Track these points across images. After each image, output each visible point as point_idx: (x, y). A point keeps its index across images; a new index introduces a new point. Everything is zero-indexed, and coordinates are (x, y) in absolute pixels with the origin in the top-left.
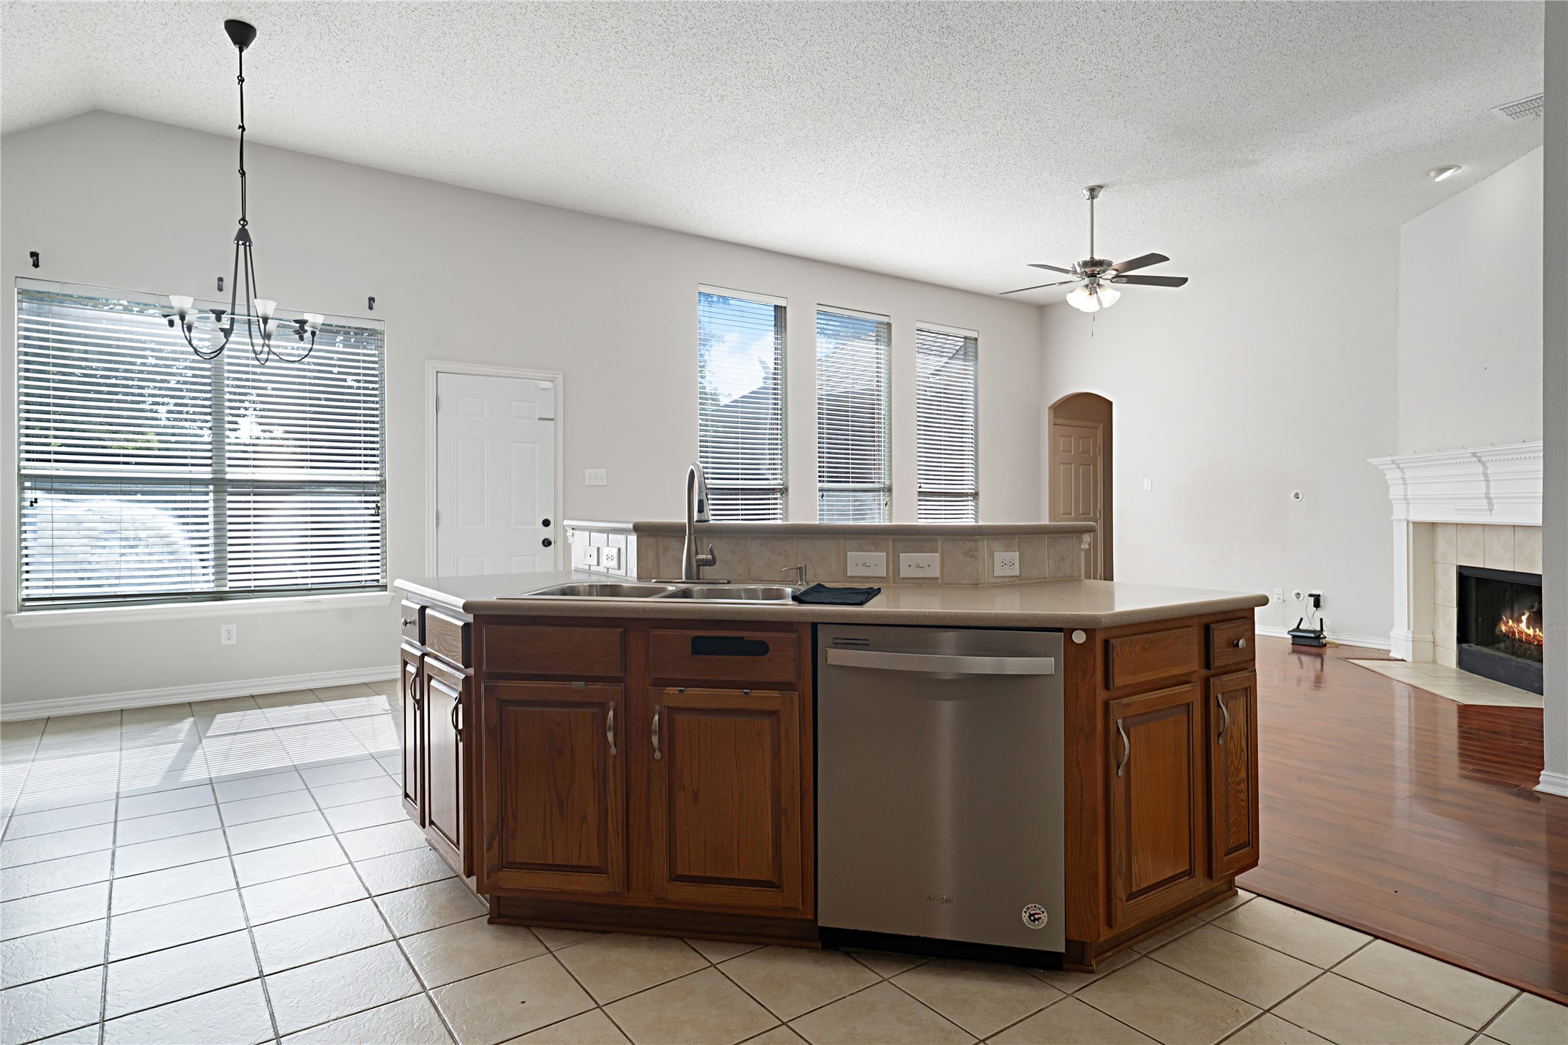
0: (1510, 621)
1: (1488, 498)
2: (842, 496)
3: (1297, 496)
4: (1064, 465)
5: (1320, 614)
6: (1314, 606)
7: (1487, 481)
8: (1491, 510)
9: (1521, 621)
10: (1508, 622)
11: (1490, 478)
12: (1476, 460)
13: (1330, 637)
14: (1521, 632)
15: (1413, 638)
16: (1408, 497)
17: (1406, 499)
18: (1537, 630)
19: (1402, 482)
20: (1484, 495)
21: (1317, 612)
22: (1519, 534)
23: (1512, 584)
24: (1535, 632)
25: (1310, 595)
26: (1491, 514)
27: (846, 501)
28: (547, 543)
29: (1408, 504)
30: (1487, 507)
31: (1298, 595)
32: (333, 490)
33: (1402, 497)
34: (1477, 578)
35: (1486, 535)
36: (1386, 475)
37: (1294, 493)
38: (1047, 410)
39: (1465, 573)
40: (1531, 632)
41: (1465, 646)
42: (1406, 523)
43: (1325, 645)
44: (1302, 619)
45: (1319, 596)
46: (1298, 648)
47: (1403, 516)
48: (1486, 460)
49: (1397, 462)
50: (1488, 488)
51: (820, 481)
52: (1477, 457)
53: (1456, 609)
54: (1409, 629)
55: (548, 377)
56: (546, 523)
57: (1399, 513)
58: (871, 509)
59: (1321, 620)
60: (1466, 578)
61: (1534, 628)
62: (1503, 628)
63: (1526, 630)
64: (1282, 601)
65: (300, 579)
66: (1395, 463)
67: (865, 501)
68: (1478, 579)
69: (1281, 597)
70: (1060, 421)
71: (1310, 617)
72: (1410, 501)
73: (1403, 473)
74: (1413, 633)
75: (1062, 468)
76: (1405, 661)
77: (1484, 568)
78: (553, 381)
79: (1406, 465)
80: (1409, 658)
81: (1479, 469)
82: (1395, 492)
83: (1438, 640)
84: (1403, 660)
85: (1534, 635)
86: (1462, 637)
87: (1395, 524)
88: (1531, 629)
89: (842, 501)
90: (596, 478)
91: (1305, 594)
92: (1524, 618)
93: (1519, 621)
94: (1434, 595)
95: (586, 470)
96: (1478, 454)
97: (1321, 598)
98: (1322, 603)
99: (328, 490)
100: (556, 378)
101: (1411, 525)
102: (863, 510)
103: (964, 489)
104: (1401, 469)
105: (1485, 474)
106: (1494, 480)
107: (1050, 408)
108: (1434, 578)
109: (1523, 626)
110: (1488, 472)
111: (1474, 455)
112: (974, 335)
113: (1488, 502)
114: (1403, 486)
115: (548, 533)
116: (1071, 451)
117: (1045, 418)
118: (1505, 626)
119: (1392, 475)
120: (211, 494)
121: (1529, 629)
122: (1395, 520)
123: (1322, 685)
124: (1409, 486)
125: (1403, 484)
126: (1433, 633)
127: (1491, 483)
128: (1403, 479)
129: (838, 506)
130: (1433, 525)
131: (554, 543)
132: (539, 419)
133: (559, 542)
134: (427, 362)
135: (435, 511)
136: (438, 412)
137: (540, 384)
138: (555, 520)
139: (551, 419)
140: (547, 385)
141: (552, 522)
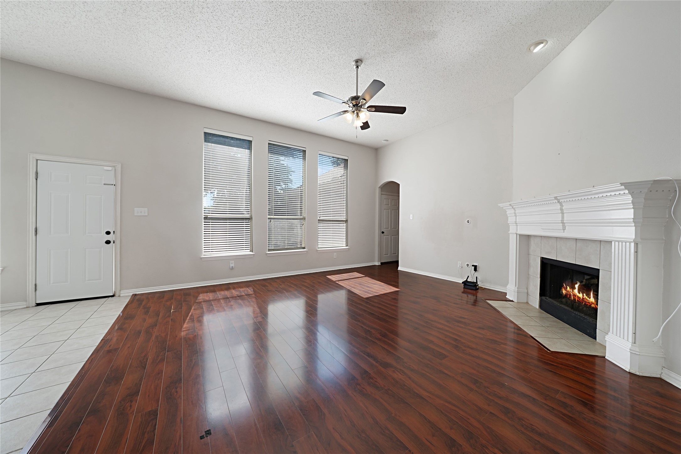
0: (568, 287)
1: (563, 223)
2: (282, 221)
3: (468, 222)
4: (386, 210)
5: (476, 274)
6: (474, 271)
7: (563, 213)
8: (564, 230)
9: (575, 288)
10: (567, 288)
11: (564, 212)
12: (557, 201)
13: (481, 284)
14: (574, 295)
15: (517, 291)
16: (517, 222)
17: (516, 223)
18: (585, 294)
19: (514, 215)
20: (560, 221)
21: (475, 273)
22: (579, 244)
23: (573, 270)
24: (583, 296)
25: (473, 266)
26: (564, 232)
27: (285, 223)
28: (108, 242)
29: (517, 225)
30: (562, 228)
31: (468, 265)
33: (514, 222)
34: (550, 264)
35: (558, 242)
36: (507, 212)
37: (468, 220)
38: (378, 188)
39: (545, 261)
40: (580, 295)
41: (544, 298)
42: (516, 235)
43: (478, 289)
44: (468, 276)
45: (476, 266)
46: (466, 290)
47: (515, 232)
48: (563, 201)
49: (512, 205)
50: (563, 217)
51: (269, 215)
52: (557, 199)
53: (539, 279)
54: (516, 286)
55: (112, 165)
56: (108, 233)
57: (512, 229)
58: (297, 227)
59: (477, 277)
60: (545, 264)
61: (583, 293)
62: (564, 292)
63: (578, 294)
64: (461, 267)
66: (511, 206)
67: (293, 223)
68: (552, 265)
69: (461, 265)
70: (383, 193)
71: (472, 275)
72: (518, 224)
73: (515, 210)
74: (517, 288)
75: (385, 211)
76: (513, 301)
77: (556, 260)
78: (115, 167)
79: (516, 207)
80: (515, 300)
81: (558, 206)
82: (511, 220)
83: (529, 293)
84: (512, 301)
85: (583, 298)
86: (542, 294)
87: (511, 235)
88: (581, 294)
89: (282, 223)
90: (141, 212)
91: (470, 265)
92: (577, 286)
93: (573, 288)
94: (528, 270)
95: (135, 208)
96: (558, 198)
97: (477, 267)
98: (477, 269)
100: (117, 166)
101: (518, 236)
102: (293, 227)
103: (341, 219)
104: (514, 209)
105: (562, 209)
106: (566, 213)
107: (379, 187)
108: (528, 262)
109: (576, 291)
110: (563, 208)
111: (556, 198)
112: (346, 158)
113: (563, 225)
114: (515, 217)
115: (108, 237)
116: (389, 205)
117: (378, 191)
118: (565, 290)
119: (510, 212)
121: (579, 293)
122: (511, 233)
123: (477, 304)
124: (517, 217)
125: (515, 216)
126: (527, 289)
127: (565, 214)
128: (515, 213)
129: (280, 225)
130: (529, 236)
131: (114, 243)
132: (104, 184)
133: (118, 242)
134: (30, 155)
135: (34, 227)
136: (37, 179)
137: (106, 168)
138: (114, 232)
139: (112, 185)
140: (110, 168)
141: (112, 233)
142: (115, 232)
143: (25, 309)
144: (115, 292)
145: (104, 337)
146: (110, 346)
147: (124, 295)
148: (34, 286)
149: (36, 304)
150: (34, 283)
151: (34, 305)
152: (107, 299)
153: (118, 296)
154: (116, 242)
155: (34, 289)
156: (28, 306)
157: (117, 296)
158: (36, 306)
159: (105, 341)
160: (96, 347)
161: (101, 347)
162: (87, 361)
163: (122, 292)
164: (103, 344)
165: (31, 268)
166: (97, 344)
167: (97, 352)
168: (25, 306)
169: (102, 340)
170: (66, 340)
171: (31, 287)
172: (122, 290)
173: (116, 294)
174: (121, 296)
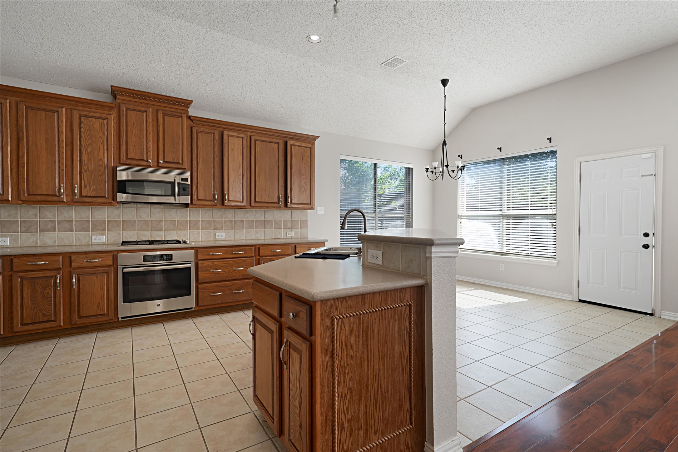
28: (646, 246)
32: (539, 217)
55: (651, 151)
56: (646, 235)
65: (529, 251)
78: (655, 152)
99: (537, 218)
100: (657, 150)
115: (647, 241)
120: (501, 220)
131: (653, 247)
132: (642, 176)
133: (659, 247)
134: (575, 159)
135: (578, 227)
136: (580, 181)
137: (644, 156)
138: (653, 234)
139: (652, 175)
140: (649, 155)
141: (651, 235)
142: (655, 234)
143: (571, 302)
144: (654, 310)
145: (629, 351)
146: (632, 362)
147: (667, 318)
148: (577, 283)
149: (579, 299)
150: (577, 280)
151: (577, 301)
152: (643, 315)
153: (659, 317)
154: (656, 248)
155: (577, 285)
156: (573, 300)
157: (657, 316)
158: (579, 302)
159: (628, 355)
160: (619, 356)
161: (623, 358)
162: (607, 363)
163: (664, 313)
164: (626, 357)
165: (575, 265)
166: (621, 354)
167: (619, 361)
168: (571, 300)
169: (626, 353)
170: (595, 338)
171: (575, 284)
172: (664, 311)
173: (655, 313)
174: (662, 317)
